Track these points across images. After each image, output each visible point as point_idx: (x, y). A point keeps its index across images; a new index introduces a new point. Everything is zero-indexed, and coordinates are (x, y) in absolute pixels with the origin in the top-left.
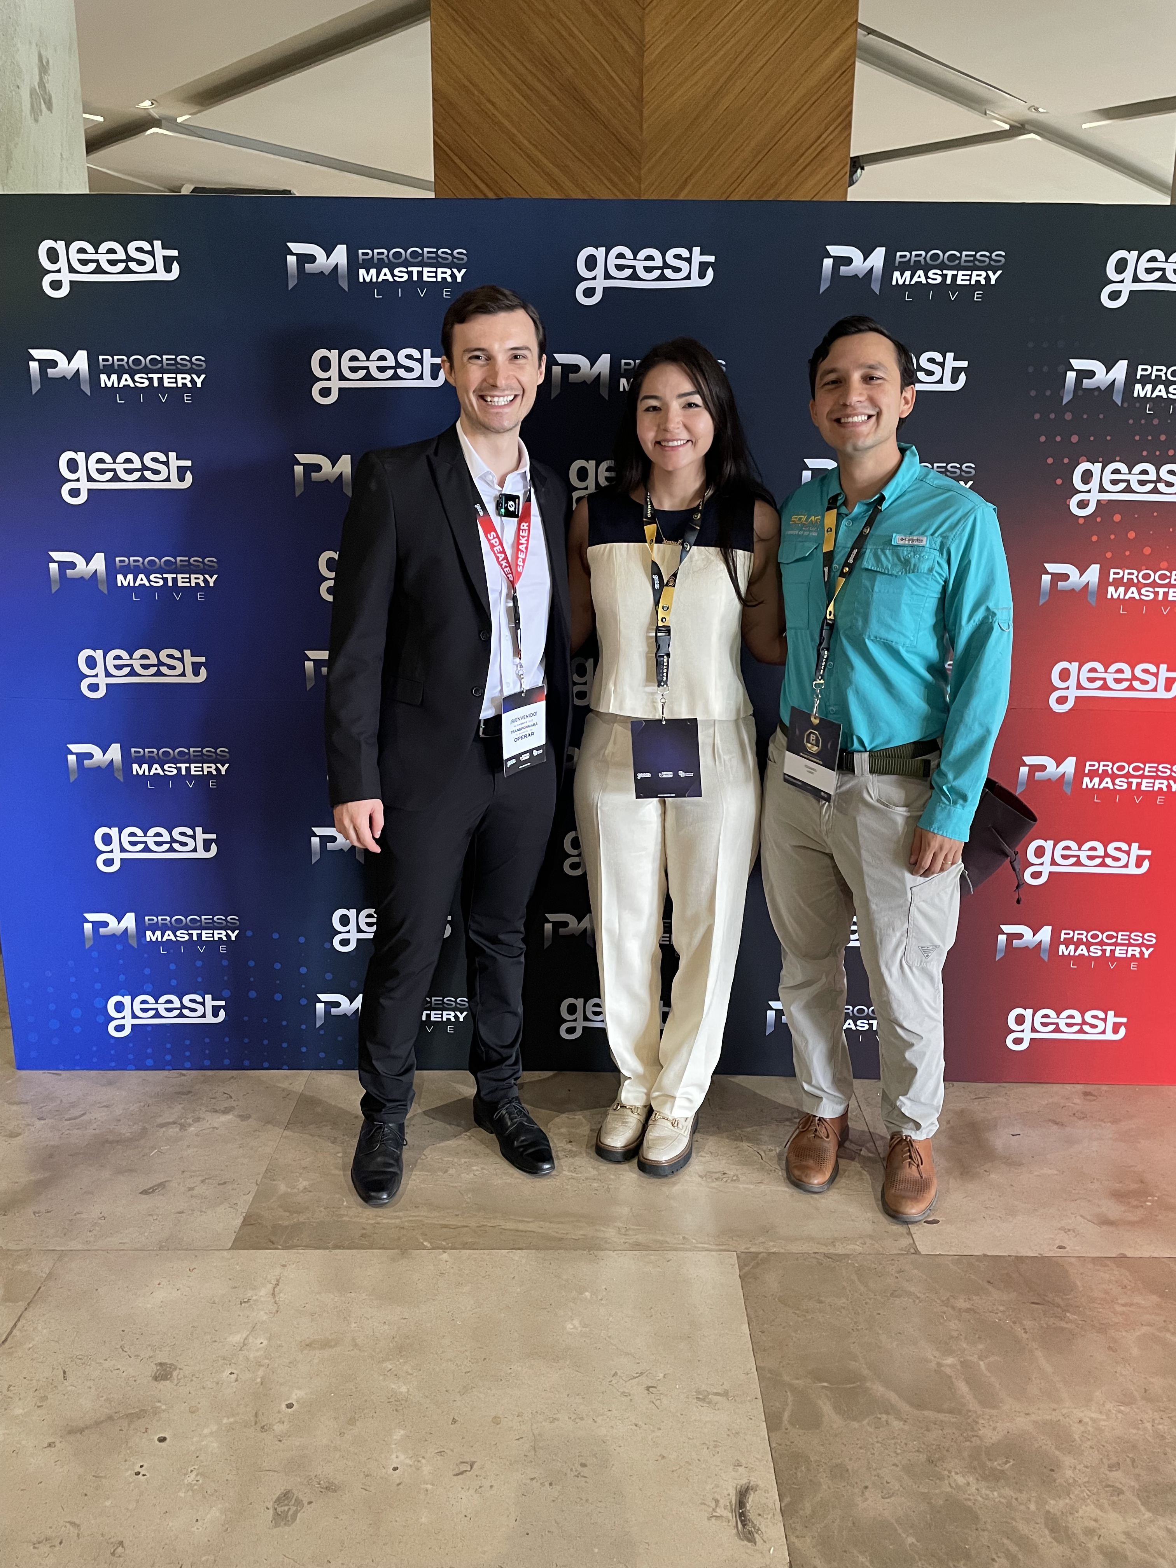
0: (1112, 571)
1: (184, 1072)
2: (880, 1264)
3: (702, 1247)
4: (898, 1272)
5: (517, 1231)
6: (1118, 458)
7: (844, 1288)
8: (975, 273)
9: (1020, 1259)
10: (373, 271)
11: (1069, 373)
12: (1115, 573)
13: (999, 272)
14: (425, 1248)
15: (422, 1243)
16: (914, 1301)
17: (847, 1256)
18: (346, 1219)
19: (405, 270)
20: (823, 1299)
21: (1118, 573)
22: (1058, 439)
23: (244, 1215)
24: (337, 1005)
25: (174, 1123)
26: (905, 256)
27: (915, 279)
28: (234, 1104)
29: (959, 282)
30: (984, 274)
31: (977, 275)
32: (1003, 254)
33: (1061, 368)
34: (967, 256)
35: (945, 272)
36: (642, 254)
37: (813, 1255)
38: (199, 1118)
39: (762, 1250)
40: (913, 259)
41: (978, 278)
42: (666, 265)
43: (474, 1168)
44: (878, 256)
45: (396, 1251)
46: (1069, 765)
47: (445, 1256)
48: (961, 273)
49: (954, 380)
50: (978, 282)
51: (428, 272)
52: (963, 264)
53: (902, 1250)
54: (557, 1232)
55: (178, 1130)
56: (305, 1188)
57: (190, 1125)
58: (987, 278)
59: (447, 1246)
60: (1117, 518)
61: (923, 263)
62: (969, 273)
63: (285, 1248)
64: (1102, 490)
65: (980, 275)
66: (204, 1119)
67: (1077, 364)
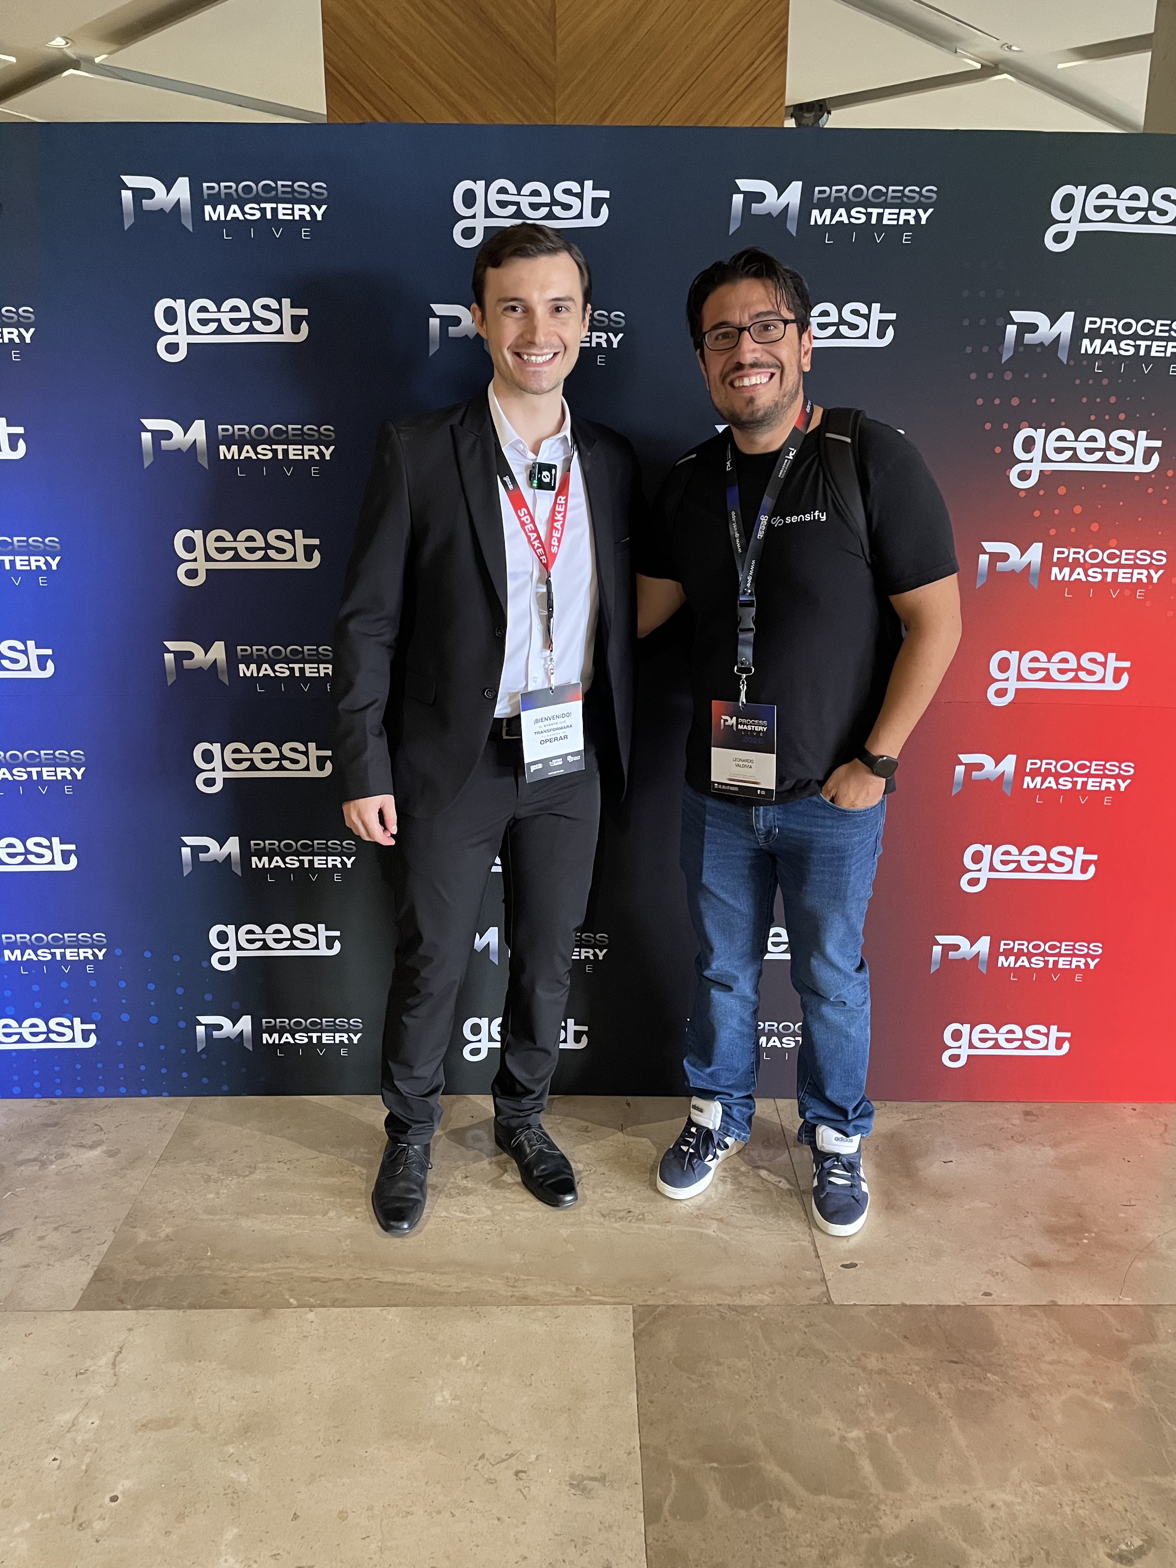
0: (1056, 550)
1: (54, 1100)
2: (789, 1316)
3: (597, 1301)
4: (807, 1327)
5: (395, 1284)
6: (1063, 424)
7: (747, 1347)
8: (903, 211)
9: (941, 1308)
10: (221, 208)
11: (1009, 326)
12: (1059, 553)
13: (930, 211)
14: (289, 1306)
15: (288, 1300)
16: (822, 1362)
17: (753, 1308)
18: (207, 1272)
19: (256, 206)
20: (721, 1360)
21: (1063, 553)
22: (997, 401)
23: (95, 1268)
24: (219, 1027)
25: (35, 1160)
26: (824, 192)
27: (836, 218)
28: (103, 1137)
29: (885, 222)
30: (913, 212)
31: (906, 214)
32: (935, 189)
33: (1000, 322)
34: (894, 191)
35: (869, 210)
36: (528, 188)
37: (716, 1308)
38: (63, 1154)
39: (661, 1303)
40: (834, 194)
41: (907, 217)
42: (554, 202)
44: (794, 192)
45: (258, 1310)
46: (1009, 763)
47: (311, 1316)
48: (887, 211)
49: (881, 335)
50: (907, 221)
51: (284, 209)
52: (889, 200)
53: (813, 1299)
54: (438, 1285)
55: (37, 1168)
56: (167, 1236)
57: (52, 1163)
58: (918, 218)
59: (315, 1304)
60: (1062, 490)
61: (844, 199)
62: (897, 211)
63: (136, 1308)
64: (1045, 459)
65: (909, 214)
66: (68, 1155)
67: (1018, 316)
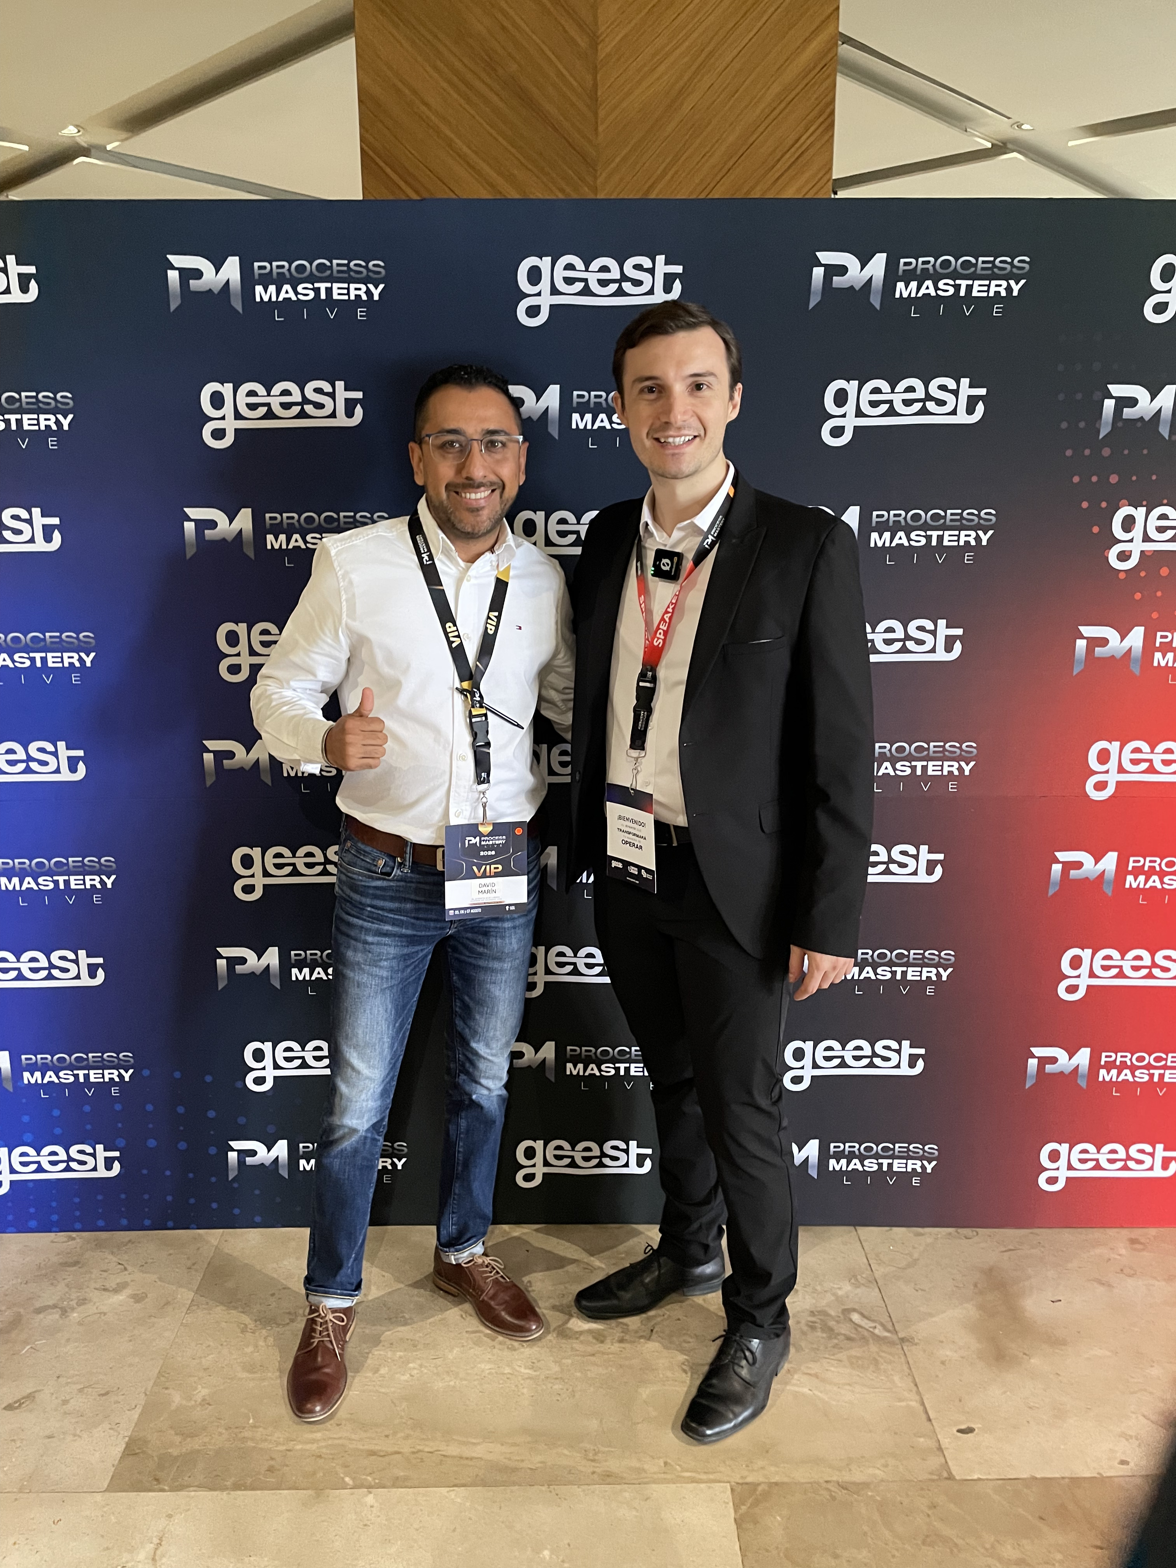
0: (1159, 634)
1: (74, 1234)
2: (907, 1495)
3: (688, 1477)
4: (930, 1508)
5: (461, 1458)
6: (1165, 501)
7: (865, 1534)
8: (994, 283)
9: (1075, 1481)
10: (272, 288)
11: (1106, 401)
12: (1162, 637)
13: (1023, 282)
14: (344, 1487)
15: (343, 1478)
16: (952, 1551)
17: (866, 1485)
18: (250, 1444)
19: (310, 286)
20: (839, 1552)
21: (1166, 637)
22: (1094, 479)
23: (127, 1439)
24: (253, 1153)
25: (55, 1306)
26: (910, 264)
27: (923, 291)
28: (128, 1279)
29: (975, 294)
30: (1004, 284)
31: (997, 286)
32: (1027, 259)
33: (1097, 395)
34: (984, 262)
35: (958, 282)
36: (596, 265)
37: (824, 1485)
38: (85, 1299)
39: (761, 1479)
40: (920, 266)
41: (998, 289)
42: (624, 278)
43: (411, 1365)
44: (878, 263)
45: (310, 1492)
46: (1110, 861)
47: (370, 1499)
48: (977, 283)
49: (970, 411)
50: (997, 293)
51: (339, 288)
52: (979, 271)
53: (931, 1474)
54: (510, 1459)
55: (57, 1316)
56: (204, 1400)
57: (73, 1309)
58: (1009, 289)
59: (373, 1483)
60: (1164, 571)
61: (931, 271)
62: (987, 282)
63: (172, 1490)
64: (1146, 538)
65: (1000, 286)
66: (90, 1301)
67: (1117, 390)
